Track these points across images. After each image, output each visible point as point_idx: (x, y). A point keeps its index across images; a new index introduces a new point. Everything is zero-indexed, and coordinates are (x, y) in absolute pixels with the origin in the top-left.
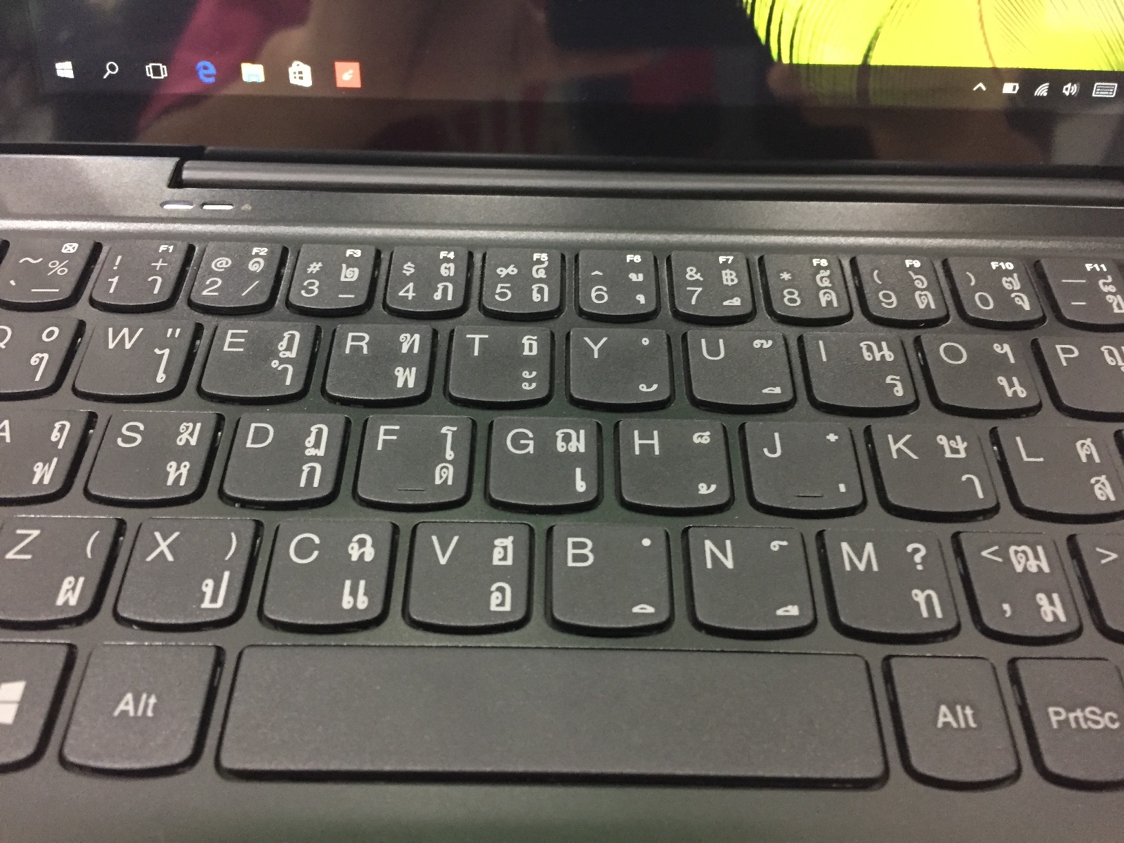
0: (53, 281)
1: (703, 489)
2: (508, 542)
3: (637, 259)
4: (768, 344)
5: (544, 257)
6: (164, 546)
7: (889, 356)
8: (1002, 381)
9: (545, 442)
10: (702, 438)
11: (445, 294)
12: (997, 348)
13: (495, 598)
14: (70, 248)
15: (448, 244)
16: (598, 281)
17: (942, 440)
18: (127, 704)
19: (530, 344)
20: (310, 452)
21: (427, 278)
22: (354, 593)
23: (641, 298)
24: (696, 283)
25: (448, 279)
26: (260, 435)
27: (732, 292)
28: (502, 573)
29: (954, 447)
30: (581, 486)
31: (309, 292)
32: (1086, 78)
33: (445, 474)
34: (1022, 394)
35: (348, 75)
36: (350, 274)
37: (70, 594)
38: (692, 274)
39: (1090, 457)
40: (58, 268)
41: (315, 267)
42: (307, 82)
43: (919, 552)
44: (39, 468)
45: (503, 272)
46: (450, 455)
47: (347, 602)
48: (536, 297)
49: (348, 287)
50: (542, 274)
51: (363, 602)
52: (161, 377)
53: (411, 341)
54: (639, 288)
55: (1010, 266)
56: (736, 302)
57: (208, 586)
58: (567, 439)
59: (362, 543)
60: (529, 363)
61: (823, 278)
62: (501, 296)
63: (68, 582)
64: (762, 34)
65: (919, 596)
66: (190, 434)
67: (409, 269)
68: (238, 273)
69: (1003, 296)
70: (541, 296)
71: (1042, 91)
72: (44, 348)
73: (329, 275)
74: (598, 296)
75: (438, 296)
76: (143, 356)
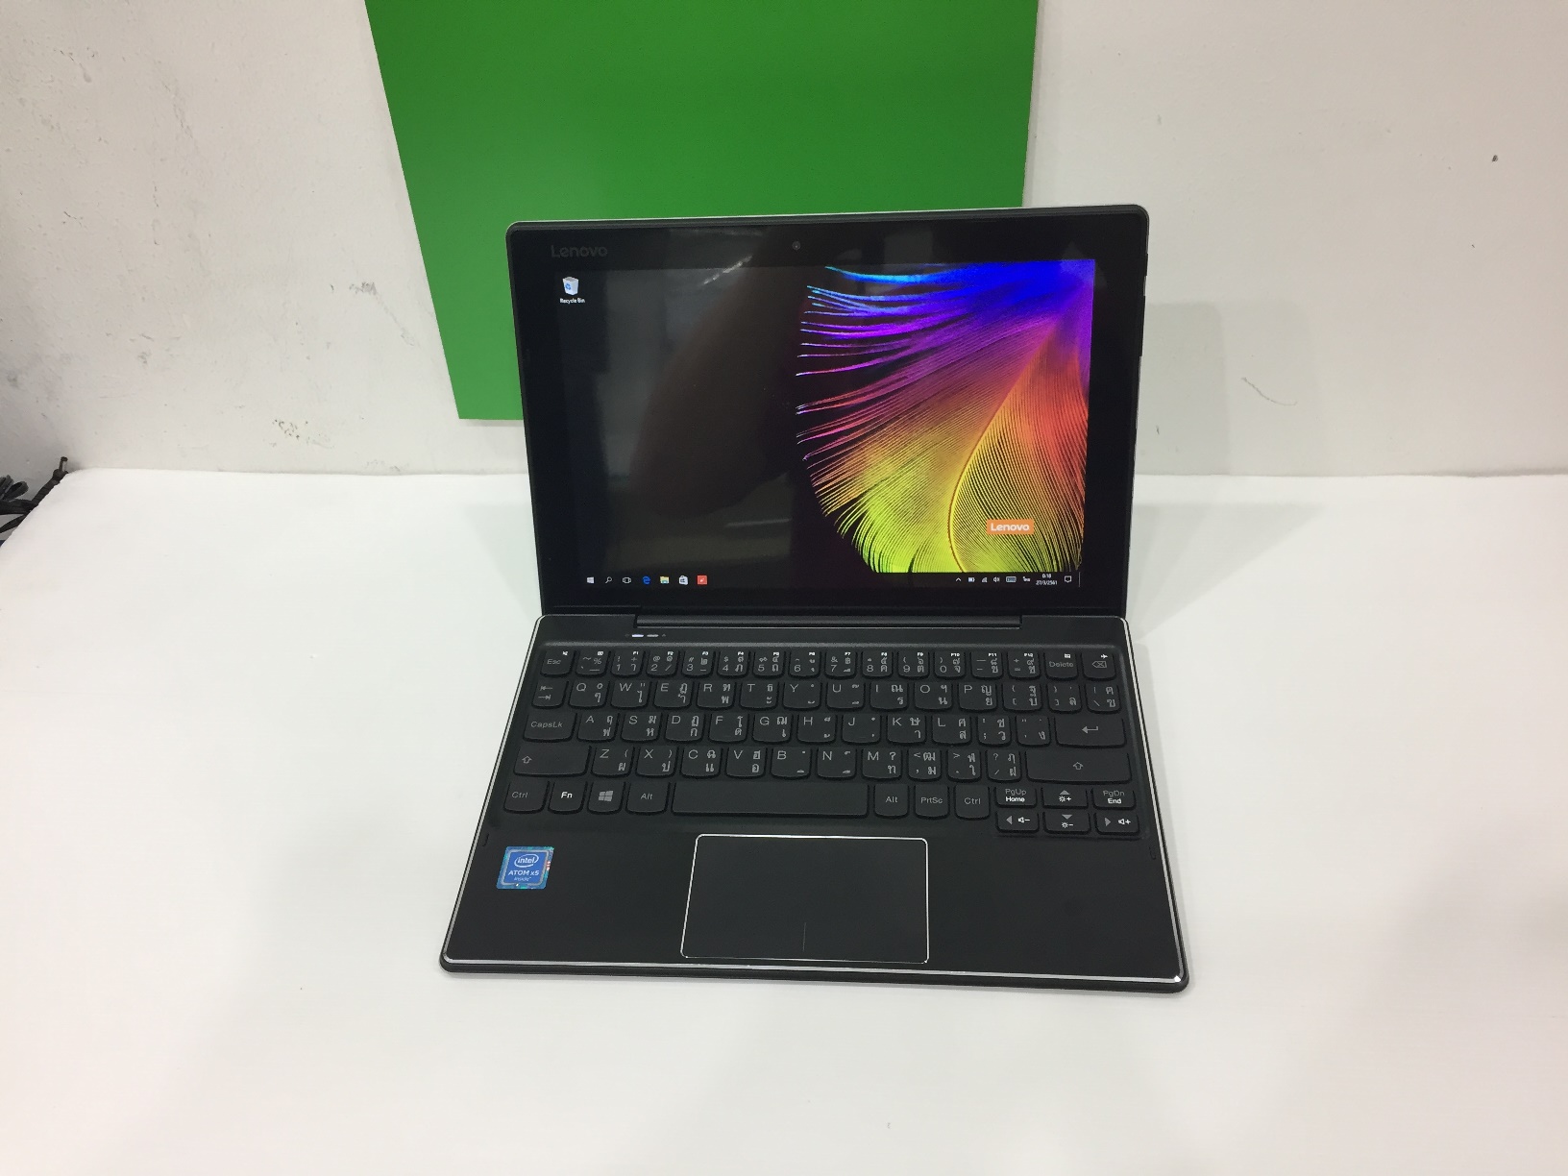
0: (598, 666)
1: (825, 736)
2: (759, 752)
3: (814, 654)
4: (857, 686)
5: (778, 654)
6: (649, 754)
7: (901, 690)
8: (940, 699)
9: (773, 721)
10: (828, 719)
11: (739, 668)
12: (942, 687)
13: (754, 769)
14: (600, 653)
15: (741, 649)
16: (797, 663)
17: (912, 719)
18: (644, 796)
19: (770, 688)
20: (693, 725)
21: (733, 662)
22: (709, 767)
23: (813, 669)
24: (835, 663)
25: (741, 663)
26: (676, 720)
27: (847, 666)
28: (756, 761)
29: (915, 721)
30: (784, 735)
31: (690, 669)
32: (1002, 575)
33: (738, 732)
34: (946, 703)
35: (702, 580)
36: (704, 662)
37: (622, 767)
38: (834, 660)
39: (962, 725)
40: (598, 661)
41: (691, 659)
42: (686, 583)
43: (893, 755)
44: (605, 731)
45: (761, 660)
46: (740, 725)
47: (707, 770)
48: (774, 670)
49: (704, 667)
50: (776, 661)
51: (712, 770)
52: (640, 701)
53: (727, 687)
54: (813, 665)
55: (958, 655)
56: (849, 670)
57: (664, 765)
58: (781, 720)
59: (712, 753)
60: (769, 694)
61: (884, 661)
62: (761, 669)
63: (621, 764)
64: (867, 562)
65: (890, 767)
66: (652, 719)
67: (726, 659)
68: (663, 662)
69: (951, 667)
70: (775, 669)
71: (985, 580)
72: (599, 691)
73: (697, 662)
74: (797, 668)
75: (737, 670)
76: (633, 693)
